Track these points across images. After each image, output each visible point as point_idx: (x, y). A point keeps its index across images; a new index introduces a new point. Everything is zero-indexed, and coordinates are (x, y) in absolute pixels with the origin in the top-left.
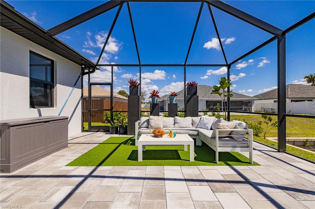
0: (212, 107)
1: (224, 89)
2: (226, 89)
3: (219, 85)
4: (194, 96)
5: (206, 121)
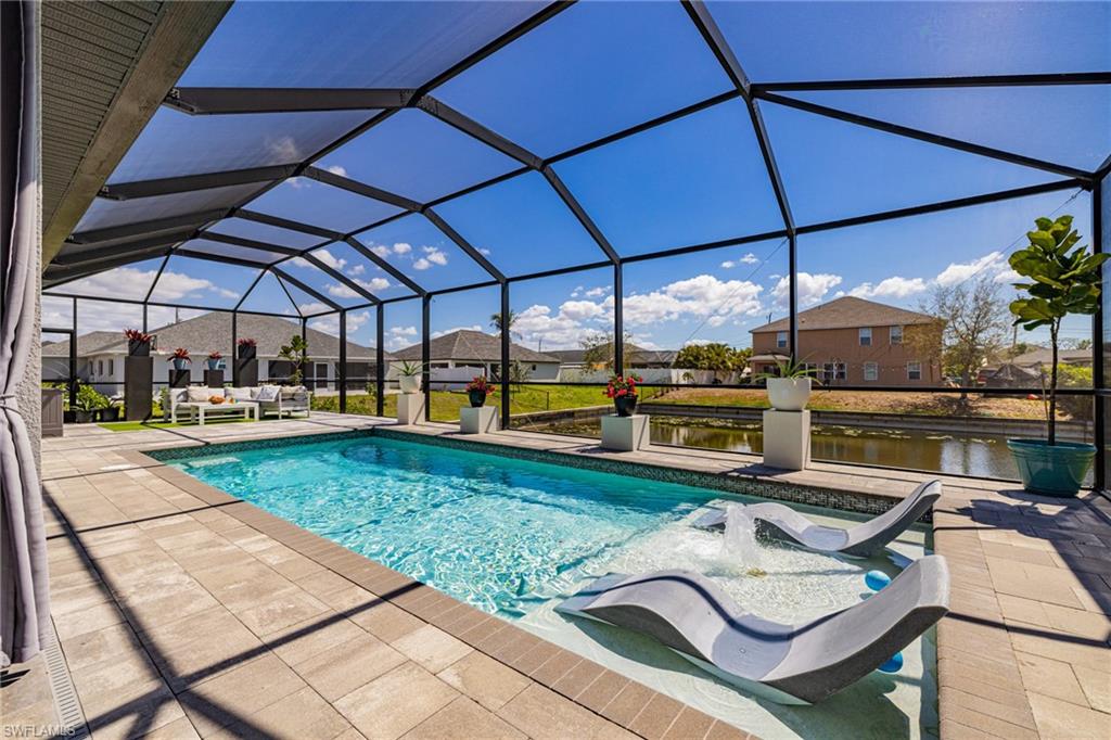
0: (278, 372)
1: (297, 351)
2: (301, 352)
3: (290, 346)
4: (253, 360)
5: (269, 391)
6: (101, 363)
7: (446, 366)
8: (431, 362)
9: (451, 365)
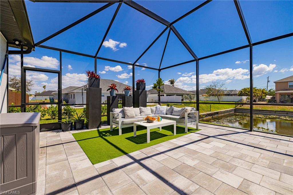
6: (71, 95)
7: (163, 95)
8: (160, 94)
9: (165, 95)
